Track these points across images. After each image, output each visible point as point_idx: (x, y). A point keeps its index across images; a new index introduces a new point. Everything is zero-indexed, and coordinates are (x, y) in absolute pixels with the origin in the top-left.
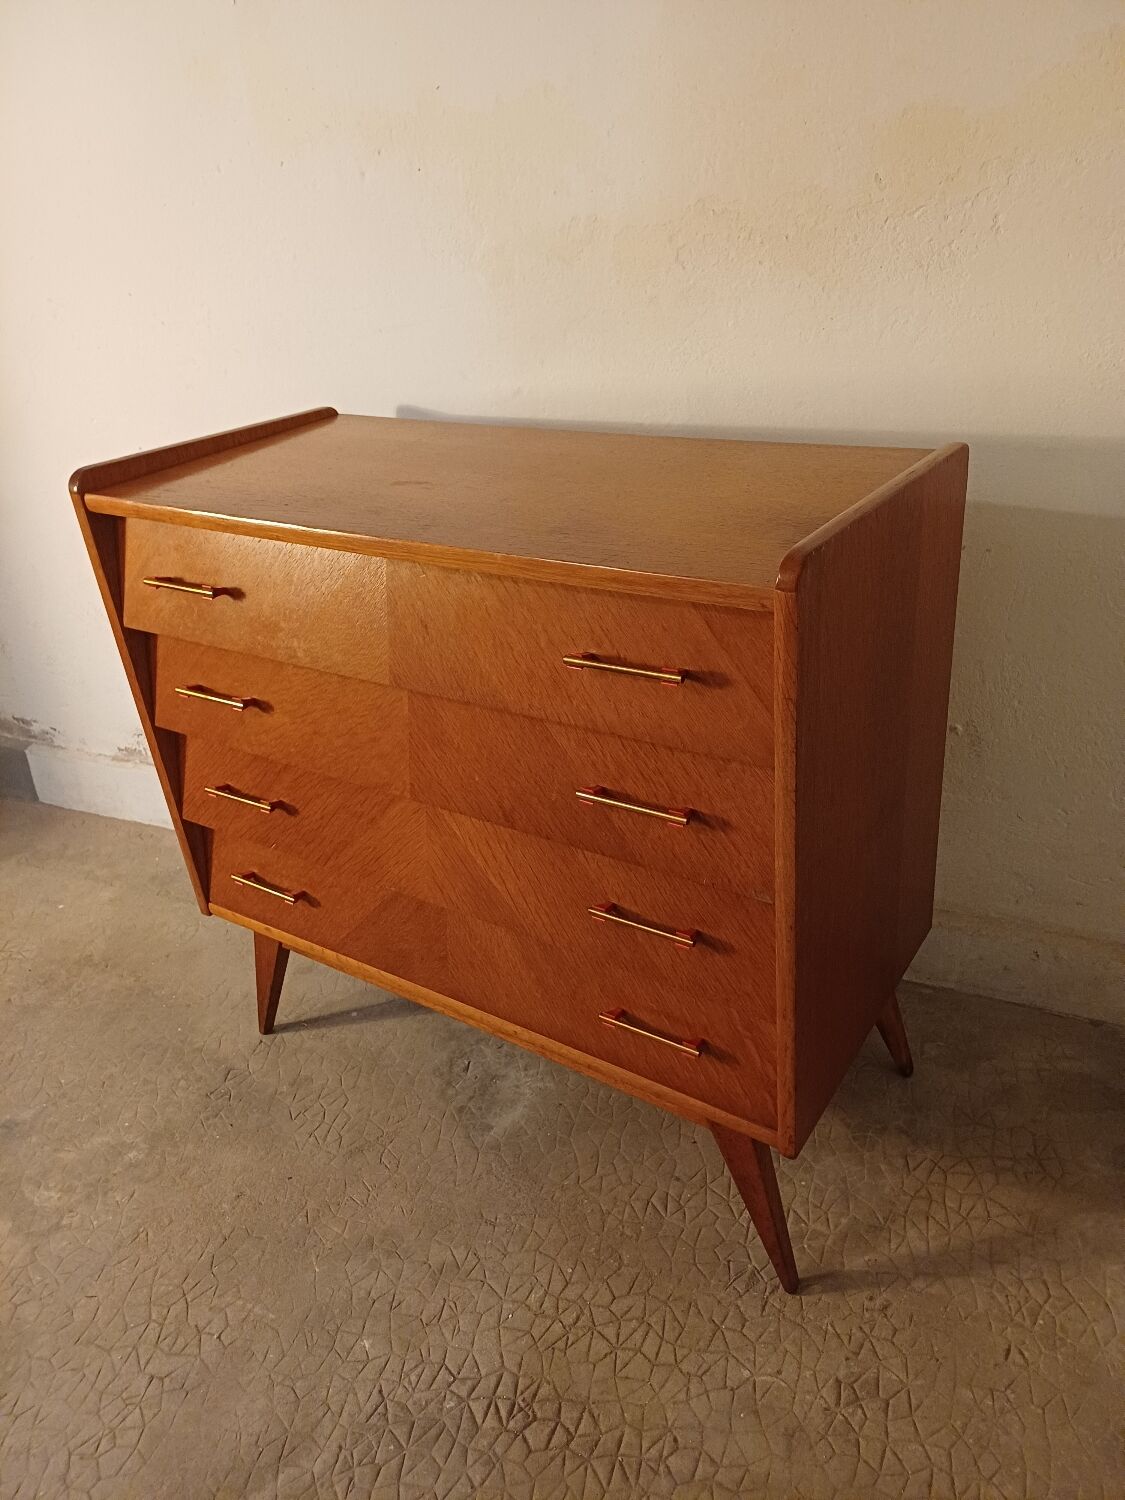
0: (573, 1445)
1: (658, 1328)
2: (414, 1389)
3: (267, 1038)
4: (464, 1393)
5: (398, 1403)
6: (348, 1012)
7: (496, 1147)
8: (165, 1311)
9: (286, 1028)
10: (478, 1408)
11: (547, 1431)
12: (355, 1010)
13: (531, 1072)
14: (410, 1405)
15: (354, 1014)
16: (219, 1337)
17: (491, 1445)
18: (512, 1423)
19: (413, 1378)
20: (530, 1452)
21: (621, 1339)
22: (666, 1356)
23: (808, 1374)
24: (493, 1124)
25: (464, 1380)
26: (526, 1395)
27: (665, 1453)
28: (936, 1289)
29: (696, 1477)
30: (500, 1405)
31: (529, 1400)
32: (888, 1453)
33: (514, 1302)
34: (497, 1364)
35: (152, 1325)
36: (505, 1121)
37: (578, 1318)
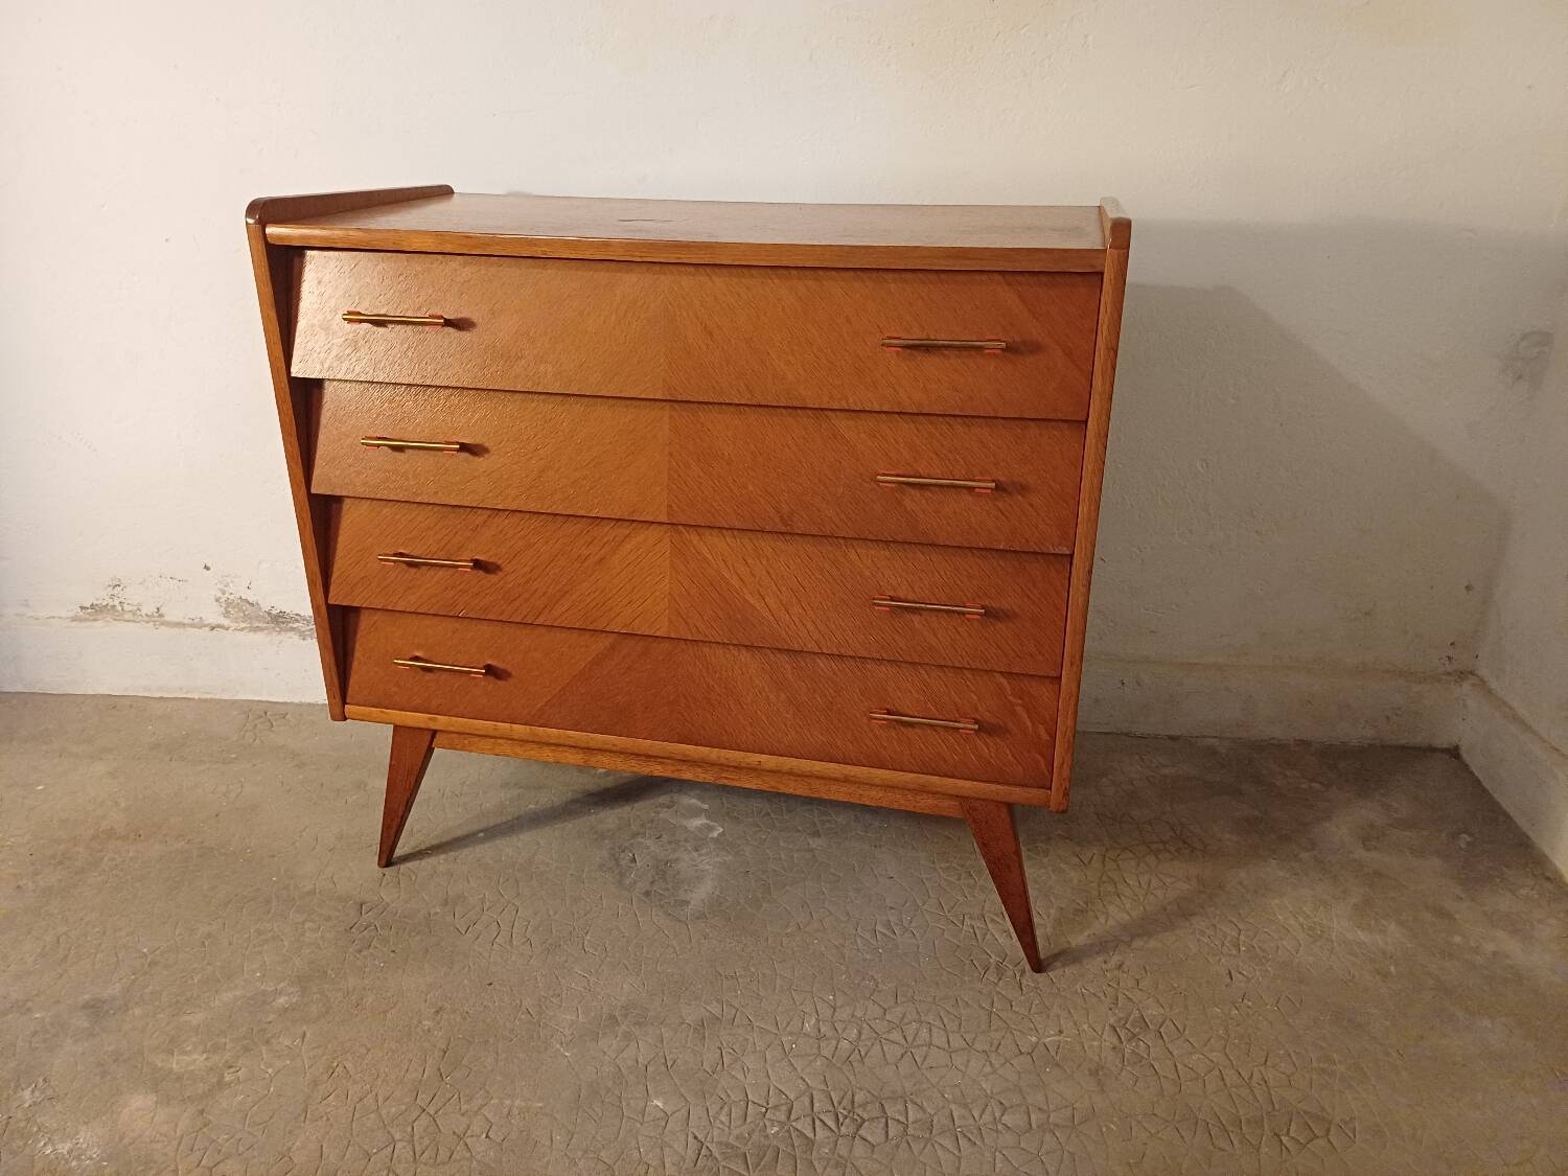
0: (910, 1131)
1: (938, 1023)
2: (729, 1127)
3: (387, 871)
4: (783, 1118)
5: (721, 1143)
6: (474, 834)
7: (701, 916)
8: (410, 1129)
9: (406, 858)
10: (804, 1126)
11: (882, 1125)
12: (481, 831)
13: (704, 851)
14: (731, 1140)
15: (482, 834)
16: (487, 1137)
17: (833, 1151)
18: (843, 1129)
19: (723, 1118)
20: (874, 1146)
21: (909, 1039)
22: (957, 1042)
23: (1085, 1027)
24: (688, 899)
25: (776, 1107)
26: (845, 1103)
27: (997, 1115)
28: (1152, 944)
29: (1034, 1125)
30: (823, 1118)
31: (850, 1107)
32: (1180, 1066)
33: (791, 1034)
34: (802, 1086)
35: (399, 1145)
36: (699, 895)
37: (860, 1033)
